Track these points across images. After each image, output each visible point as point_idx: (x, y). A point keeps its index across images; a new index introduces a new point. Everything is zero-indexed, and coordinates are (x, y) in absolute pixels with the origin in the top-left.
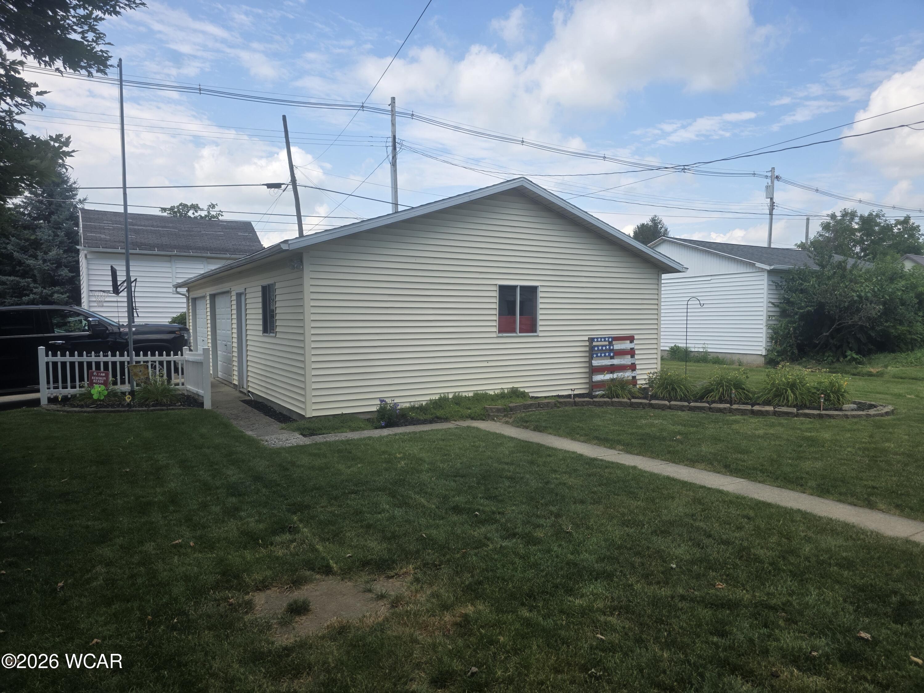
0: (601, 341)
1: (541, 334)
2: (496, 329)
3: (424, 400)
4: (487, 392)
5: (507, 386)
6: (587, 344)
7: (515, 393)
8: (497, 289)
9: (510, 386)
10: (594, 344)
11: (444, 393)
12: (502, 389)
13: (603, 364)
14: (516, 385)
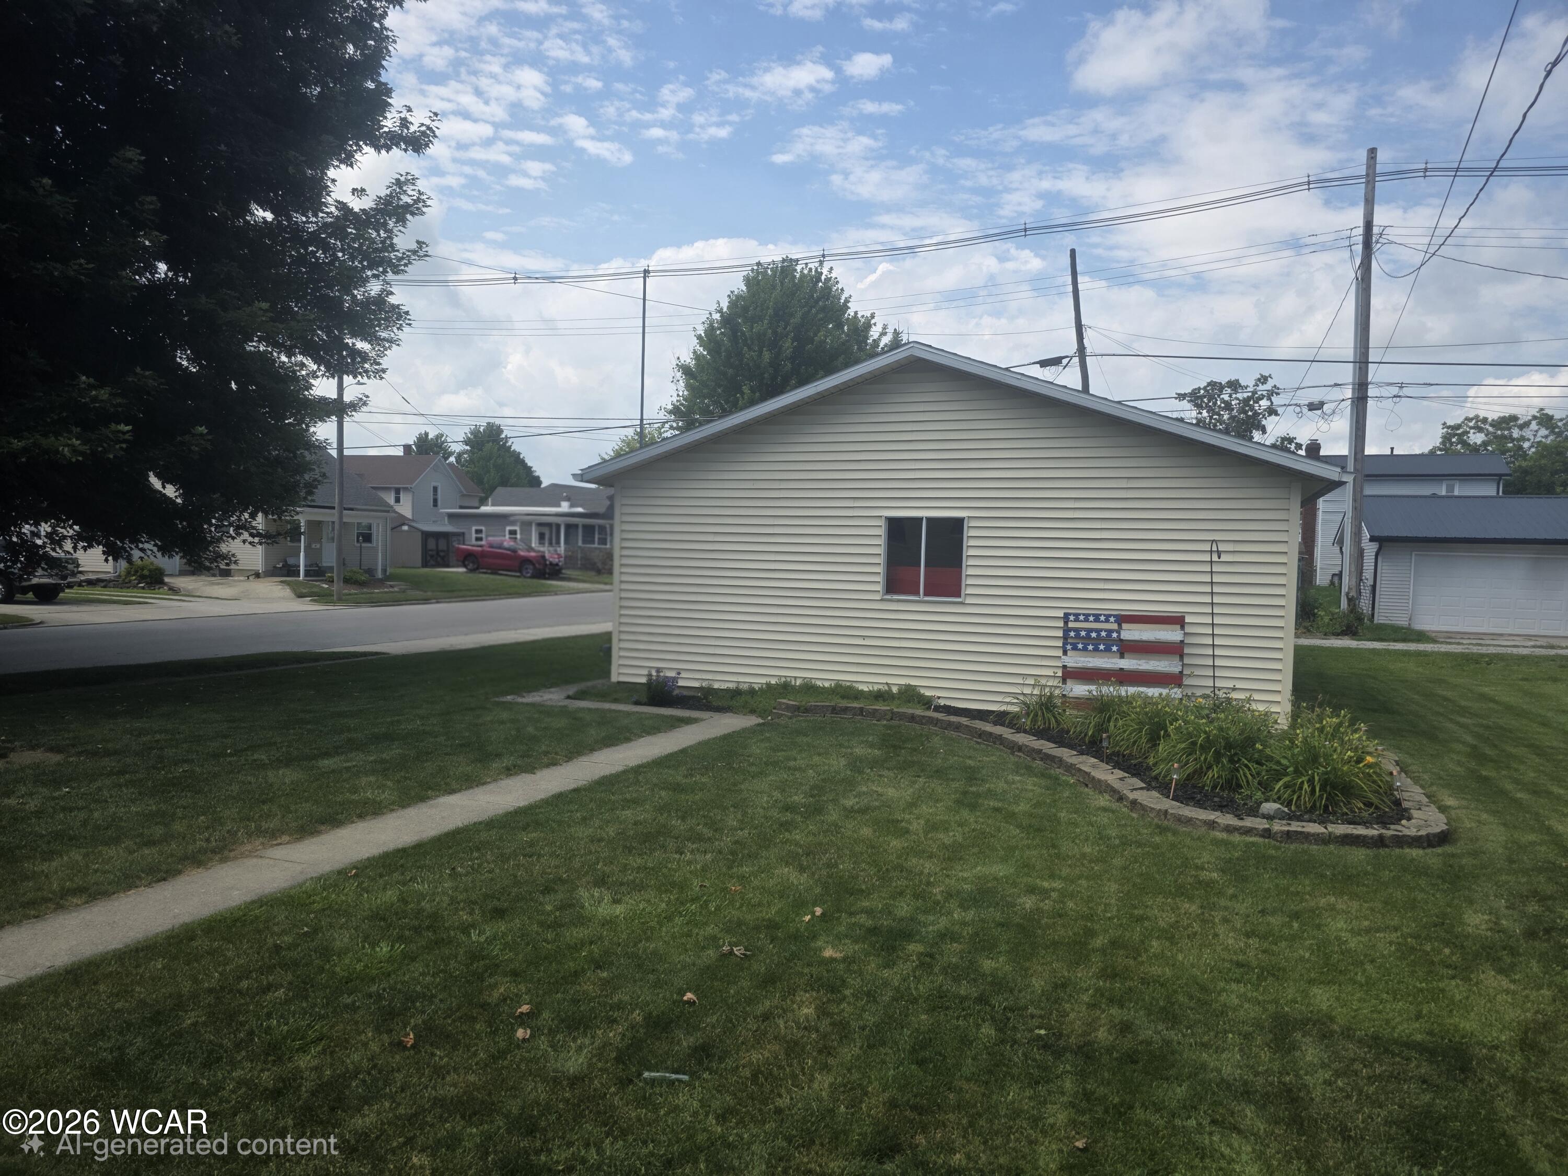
0: (1086, 620)
1: (969, 600)
2: (879, 588)
3: (759, 682)
4: (854, 684)
5: (896, 682)
6: (1061, 624)
7: (910, 695)
8: (882, 522)
9: (903, 681)
10: (1071, 625)
11: (785, 677)
12: (887, 684)
13: (1090, 665)
14: (914, 682)
